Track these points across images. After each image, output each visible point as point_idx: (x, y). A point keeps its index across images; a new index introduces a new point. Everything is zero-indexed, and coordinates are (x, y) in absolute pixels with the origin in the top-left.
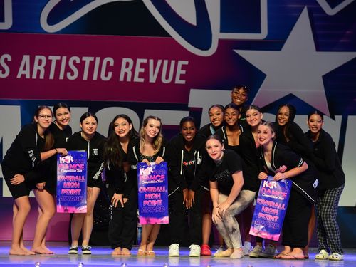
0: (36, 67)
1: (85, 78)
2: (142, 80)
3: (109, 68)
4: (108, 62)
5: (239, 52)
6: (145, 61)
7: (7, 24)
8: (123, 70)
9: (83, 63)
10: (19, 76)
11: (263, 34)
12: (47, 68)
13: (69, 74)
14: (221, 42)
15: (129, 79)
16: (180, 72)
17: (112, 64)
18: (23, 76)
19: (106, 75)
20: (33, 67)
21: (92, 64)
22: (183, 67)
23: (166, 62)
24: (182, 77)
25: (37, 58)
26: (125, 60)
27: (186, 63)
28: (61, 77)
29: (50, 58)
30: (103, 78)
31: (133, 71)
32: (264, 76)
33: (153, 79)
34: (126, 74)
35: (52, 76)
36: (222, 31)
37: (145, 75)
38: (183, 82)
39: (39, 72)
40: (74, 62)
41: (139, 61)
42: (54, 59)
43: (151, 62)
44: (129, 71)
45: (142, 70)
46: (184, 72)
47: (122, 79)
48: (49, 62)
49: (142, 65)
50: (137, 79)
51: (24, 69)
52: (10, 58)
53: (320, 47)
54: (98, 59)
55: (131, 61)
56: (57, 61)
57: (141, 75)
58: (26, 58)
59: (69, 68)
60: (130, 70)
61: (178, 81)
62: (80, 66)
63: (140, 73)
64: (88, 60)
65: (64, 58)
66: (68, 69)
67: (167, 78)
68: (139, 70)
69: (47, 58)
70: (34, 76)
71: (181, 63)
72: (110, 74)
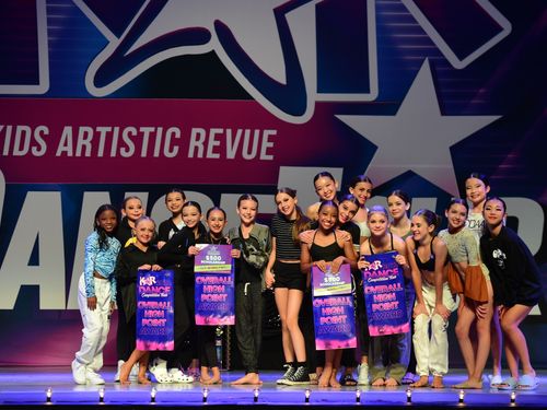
0: (81, 142)
1: (144, 154)
2: (217, 156)
3: (174, 141)
4: (173, 134)
5: (342, 118)
6: (221, 131)
7: (43, 87)
8: (193, 143)
9: (141, 135)
10: (58, 154)
11: (372, 95)
12: (95, 142)
13: (123, 150)
14: (318, 105)
15: (200, 155)
16: (266, 144)
17: (178, 135)
18: (64, 153)
19: (171, 150)
20: (76, 142)
21: (153, 136)
22: (271, 138)
23: (248, 132)
24: (269, 151)
25: (82, 130)
26: (195, 131)
27: (274, 132)
28: (113, 154)
29: (99, 129)
30: (167, 154)
31: (206, 144)
32: (374, 148)
33: (231, 154)
34: (196, 148)
35: (101, 154)
36: (320, 90)
37: (221, 149)
38: (271, 157)
39: (84, 147)
40: (130, 134)
41: (213, 131)
42: (103, 130)
43: (229, 132)
44: (200, 144)
45: (218, 143)
46: (271, 145)
47: (191, 155)
48: (97, 135)
49: (217, 137)
50: (210, 155)
51: (66, 145)
52: (46, 131)
53: (446, 110)
54: (160, 130)
55: (202, 132)
56: (107, 133)
57: (215, 150)
58: (68, 131)
59: (123, 142)
60: (202, 143)
61: (264, 156)
62: (138, 140)
63: (215, 147)
64: (147, 131)
65: (117, 129)
66: (121, 143)
67: (250, 152)
68: (213, 143)
69: (95, 130)
70: (78, 154)
71: (267, 133)
72: (176, 149)
